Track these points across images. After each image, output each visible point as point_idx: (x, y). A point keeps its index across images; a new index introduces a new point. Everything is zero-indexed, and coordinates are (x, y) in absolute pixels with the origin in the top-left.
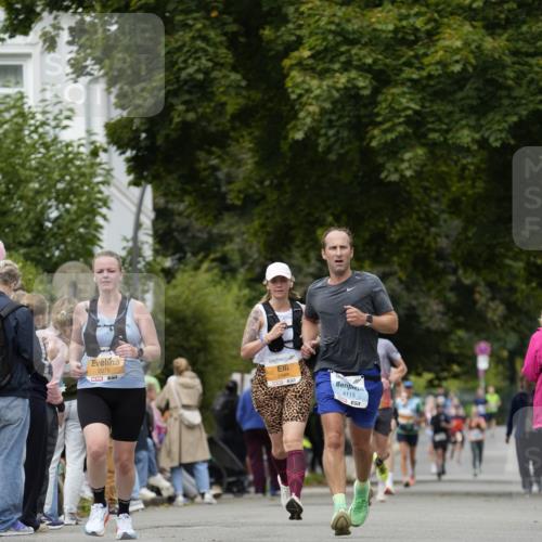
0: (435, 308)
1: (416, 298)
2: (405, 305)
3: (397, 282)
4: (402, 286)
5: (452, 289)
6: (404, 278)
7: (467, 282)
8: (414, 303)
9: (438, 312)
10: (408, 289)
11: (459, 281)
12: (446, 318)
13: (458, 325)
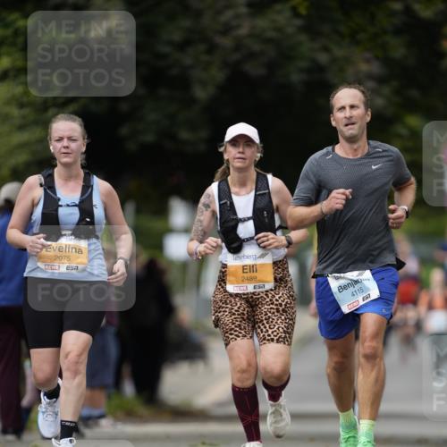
0: (364, 67)
1: (326, 49)
2: (303, 64)
3: (288, 13)
4: (298, 22)
5: (398, 32)
6: (303, 11)
7: (426, 13)
8: (323, 58)
9: (370, 77)
10: (310, 29)
11: (408, 11)
12: (386, 90)
13: (411, 107)
